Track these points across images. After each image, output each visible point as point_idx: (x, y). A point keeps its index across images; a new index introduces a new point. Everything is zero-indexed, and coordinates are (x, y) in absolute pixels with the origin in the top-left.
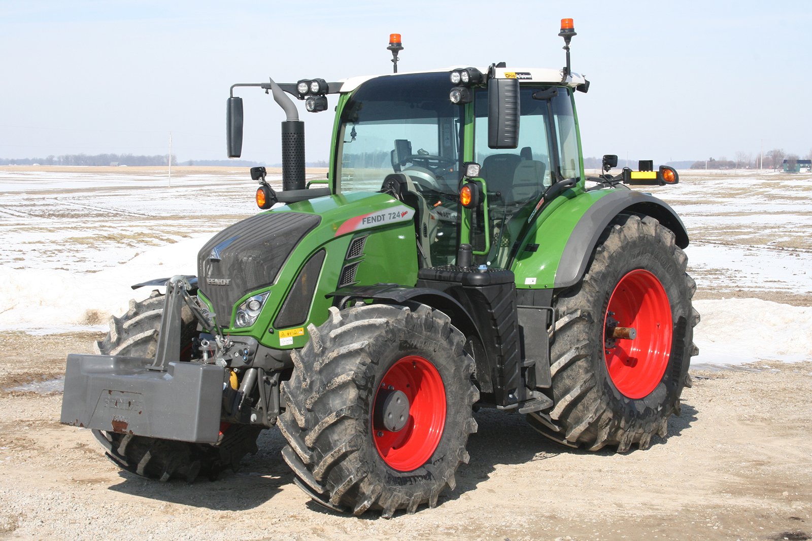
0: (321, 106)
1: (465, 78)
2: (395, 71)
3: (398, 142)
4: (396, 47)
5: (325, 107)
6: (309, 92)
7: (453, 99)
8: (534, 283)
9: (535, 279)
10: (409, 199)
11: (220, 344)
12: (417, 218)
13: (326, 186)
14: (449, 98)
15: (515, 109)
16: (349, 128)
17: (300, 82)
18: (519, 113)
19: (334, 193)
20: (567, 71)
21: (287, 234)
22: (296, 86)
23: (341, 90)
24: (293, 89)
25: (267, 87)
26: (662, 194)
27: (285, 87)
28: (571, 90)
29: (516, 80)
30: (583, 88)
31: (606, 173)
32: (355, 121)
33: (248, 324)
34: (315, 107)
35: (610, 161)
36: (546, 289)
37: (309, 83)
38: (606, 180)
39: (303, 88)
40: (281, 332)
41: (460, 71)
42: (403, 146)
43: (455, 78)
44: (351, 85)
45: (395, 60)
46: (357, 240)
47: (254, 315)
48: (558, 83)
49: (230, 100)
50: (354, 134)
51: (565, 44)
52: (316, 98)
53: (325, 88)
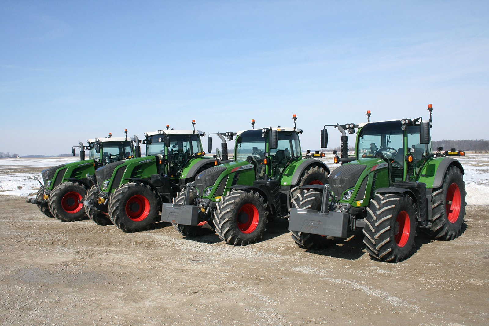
0: (231, 139)
1: (265, 131)
2: (253, 129)
3: (254, 147)
4: (253, 123)
5: (233, 139)
6: (228, 135)
7: (262, 136)
8: (286, 184)
9: (286, 183)
10: (253, 163)
11: (201, 201)
12: (255, 167)
13: (233, 159)
14: (261, 136)
15: (276, 138)
16: (239, 144)
17: (226, 133)
18: (277, 139)
19: (235, 161)
20: (295, 128)
21: (218, 172)
22: (225, 134)
23: (237, 134)
24: (224, 134)
25: (217, 134)
26: (321, 159)
27: (222, 134)
28: (297, 133)
29: (276, 131)
30: (301, 132)
31: (307, 155)
32: (241, 143)
33: (207, 195)
34: (230, 139)
35: (308, 151)
36: (289, 186)
37: (228, 133)
38: (308, 157)
39: (227, 134)
40: (216, 197)
41: (264, 129)
42: (255, 149)
43: (263, 131)
44: (239, 133)
45: (253, 126)
46: (238, 173)
47: (209, 193)
48: (292, 131)
49: (208, 138)
50: (240, 146)
51: (294, 121)
52: (230, 137)
53: (233, 134)
